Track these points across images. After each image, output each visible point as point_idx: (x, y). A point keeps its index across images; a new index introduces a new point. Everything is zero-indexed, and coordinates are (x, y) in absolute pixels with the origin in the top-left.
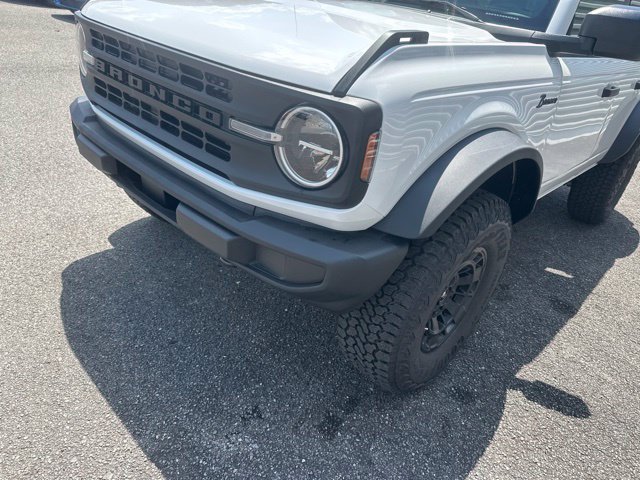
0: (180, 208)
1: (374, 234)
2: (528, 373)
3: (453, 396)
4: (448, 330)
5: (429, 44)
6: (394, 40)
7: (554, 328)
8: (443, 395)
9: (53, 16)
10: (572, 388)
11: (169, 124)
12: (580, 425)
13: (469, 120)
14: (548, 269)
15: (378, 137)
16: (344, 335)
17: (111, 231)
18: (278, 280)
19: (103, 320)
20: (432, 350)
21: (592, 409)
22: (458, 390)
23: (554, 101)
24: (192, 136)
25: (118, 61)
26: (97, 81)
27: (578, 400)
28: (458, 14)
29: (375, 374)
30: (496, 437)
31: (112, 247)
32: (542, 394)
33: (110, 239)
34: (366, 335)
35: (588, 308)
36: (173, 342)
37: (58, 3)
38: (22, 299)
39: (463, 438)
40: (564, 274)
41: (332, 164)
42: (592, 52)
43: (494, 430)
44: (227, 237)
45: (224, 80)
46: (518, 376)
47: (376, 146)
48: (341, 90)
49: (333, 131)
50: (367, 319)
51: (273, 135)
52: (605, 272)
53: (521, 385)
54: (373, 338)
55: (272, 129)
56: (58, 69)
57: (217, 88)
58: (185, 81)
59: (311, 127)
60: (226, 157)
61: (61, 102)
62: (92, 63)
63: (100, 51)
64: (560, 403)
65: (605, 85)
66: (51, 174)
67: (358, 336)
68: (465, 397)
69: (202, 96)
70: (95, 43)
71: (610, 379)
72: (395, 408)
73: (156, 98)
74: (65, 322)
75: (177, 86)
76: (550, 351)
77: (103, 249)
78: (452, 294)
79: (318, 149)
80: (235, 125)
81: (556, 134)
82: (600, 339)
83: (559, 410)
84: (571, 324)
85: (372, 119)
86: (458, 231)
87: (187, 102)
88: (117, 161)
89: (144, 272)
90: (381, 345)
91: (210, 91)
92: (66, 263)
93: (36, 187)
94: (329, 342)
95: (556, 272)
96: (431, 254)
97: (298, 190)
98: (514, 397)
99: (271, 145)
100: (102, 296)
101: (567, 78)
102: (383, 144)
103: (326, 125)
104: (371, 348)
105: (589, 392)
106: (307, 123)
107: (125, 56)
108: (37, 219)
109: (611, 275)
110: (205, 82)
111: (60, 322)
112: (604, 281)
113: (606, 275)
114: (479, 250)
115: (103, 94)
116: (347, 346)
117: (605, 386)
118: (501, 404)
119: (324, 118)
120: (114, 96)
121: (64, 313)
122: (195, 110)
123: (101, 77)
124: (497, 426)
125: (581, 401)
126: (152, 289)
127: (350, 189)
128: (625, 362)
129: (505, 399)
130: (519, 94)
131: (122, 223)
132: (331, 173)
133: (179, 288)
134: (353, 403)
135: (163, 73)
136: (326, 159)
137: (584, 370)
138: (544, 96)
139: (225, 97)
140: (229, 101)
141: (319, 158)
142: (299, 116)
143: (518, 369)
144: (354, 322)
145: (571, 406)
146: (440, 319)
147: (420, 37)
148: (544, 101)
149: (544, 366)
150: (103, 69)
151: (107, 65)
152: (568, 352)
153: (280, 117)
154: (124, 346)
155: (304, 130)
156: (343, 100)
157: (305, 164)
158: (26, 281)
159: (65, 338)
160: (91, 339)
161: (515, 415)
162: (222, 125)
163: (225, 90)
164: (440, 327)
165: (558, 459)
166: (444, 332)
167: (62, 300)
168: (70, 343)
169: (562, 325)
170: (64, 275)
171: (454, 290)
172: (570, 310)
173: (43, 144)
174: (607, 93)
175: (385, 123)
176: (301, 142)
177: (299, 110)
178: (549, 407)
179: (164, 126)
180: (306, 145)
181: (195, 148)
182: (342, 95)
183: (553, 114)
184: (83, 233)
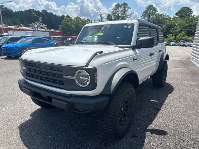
0: (53, 99)
1: (101, 95)
2: (150, 127)
3: (132, 137)
4: (126, 119)
5: (104, 53)
6: (96, 54)
7: (155, 115)
8: (129, 137)
9: (1, 58)
10: (162, 129)
11: (48, 80)
12: (165, 137)
13: (116, 67)
14: (151, 101)
15: (97, 74)
16: (99, 124)
17: (30, 113)
18: (80, 111)
19: (33, 137)
20: (123, 125)
21: (168, 133)
22: (133, 135)
23: (137, 59)
24: (54, 81)
25: (33, 68)
26: (27, 73)
27: (164, 131)
28: (111, 44)
29: (109, 133)
30: (145, 144)
31: (31, 118)
32: (154, 132)
33: (30, 116)
34: (105, 123)
35: (163, 108)
36: (54, 139)
37: (3, 55)
38: (9, 136)
39: (136, 146)
40: (156, 101)
41: (88, 81)
42: (142, 47)
43: (144, 143)
44: (66, 103)
45: (60, 68)
46: (148, 128)
47: (97, 76)
48: (87, 65)
49: (87, 74)
50: (104, 118)
51: (74, 77)
52: (166, 98)
53: (149, 131)
54: (106, 123)
55: (74, 76)
56: (6, 73)
57: (59, 70)
58: (51, 69)
59: (82, 74)
60: (63, 84)
61: (9, 82)
62: (25, 69)
63: (27, 66)
64: (159, 133)
65: (150, 53)
66: (10, 101)
67: (103, 123)
68: (135, 136)
69: (56, 72)
70: (26, 65)
71: (171, 124)
72: (117, 143)
73: (44, 74)
74: (22, 140)
75: (50, 71)
76: (155, 121)
77: (29, 119)
78: (125, 109)
79: (84, 78)
80: (65, 77)
81: (140, 68)
82: (167, 115)
83: (159, 135)
84: (159, 113)
85: (94, 70)
86: (120, 91)
87: (52, 74)
88: (34, 91)
89: (42, 122)
90: (109, 124)
91: (58, 70)
92: (19, 125)
93: (6, 106)
94: (97, 131)
95: (153, 101)
96: (115, 98)
97: (81, 88)
98: (148, 134)
99: (74, 79)
100: (31, 131)
101: (138, 54)
102: (98, 75)
103: (85, 73)
104: (107, 126)
105: (167, 129)
106: (81, 73)
107: (35, 66)
108: (8, 114)
109: (168, 99)
110: (56, 69)
111: (21, 140)
112: (166, 101)
113: (167, 99)
114: (128, 96)
115: (29, 76)
116: (101, 127)
117: (170, 126)
118: (145, 136)
119: (85, 72)
120: (32, 76)
121: (21, 138)
122: (54, 75)
123: (28, 72)
124: (145, 142)
125: (165, 131)
126: (45, 126)
127: (93, 86)
128: (174, 119)
129: (145, 135)
130: (128, 59)
131: (33, 111)
132: (88, 83)
133: (52, 125)
134: (106, 144)
135: (45, 68)
136: (87, 80)
137: (164, 123)
138: (133, 59)
139: (61, 71)
140: (62, 72)
141: (85, 80)
142: (79, 72)
143: (148, 127)
144: (101, 120)
145: (163, 133)
146: (123, 116)
147: (102, 52)
148: (134, 60)
149: (154, 124)
150: (29, 70)
151: (30, 69)
152: (160, 120)
153: (75, 73)
154: (40, 143)
155: (80, 75)
156: (88, 67)
157: (82, 82)
158: (9, 131)
159: (23, 144)
160: (30, 143)
161: (149, 138)
162: (62, 77)
163: (61, 70)
164: (124, 118)
165: (161, 146)
166: (125, 120)
167: (20, 134)
168: (25, 145)
169: (157, 114)
170: (19, 128)
171: (125, 108)
172: (159, 110)
173: (6, 94)
174: (151, 55)
175: (97, 71)
176: (80, 78)
177: (78, 71)
178: (157, 134)
179: (47, 81)
180: (81, 78)
181: (55, 84)
182: (87, 66)
183: (138, 62)
184: (22, 116)
